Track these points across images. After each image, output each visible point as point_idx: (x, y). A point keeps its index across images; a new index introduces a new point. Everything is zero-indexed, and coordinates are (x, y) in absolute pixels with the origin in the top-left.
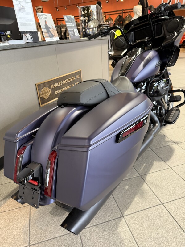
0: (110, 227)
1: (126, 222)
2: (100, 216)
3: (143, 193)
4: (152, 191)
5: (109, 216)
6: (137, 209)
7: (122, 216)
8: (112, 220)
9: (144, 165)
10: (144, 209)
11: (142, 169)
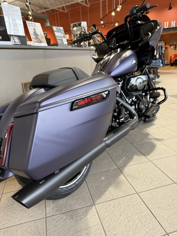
0: (79, 215)
1: (96, 209)
2: (70, 205)
3: (119, 183)
4: (128, 182)
5: (79, 204)
6: (110, 198)
7: (93, 204)
8: (83, 208)
9: (124, 158)
10: (117, 198)
11: (121, 162)
